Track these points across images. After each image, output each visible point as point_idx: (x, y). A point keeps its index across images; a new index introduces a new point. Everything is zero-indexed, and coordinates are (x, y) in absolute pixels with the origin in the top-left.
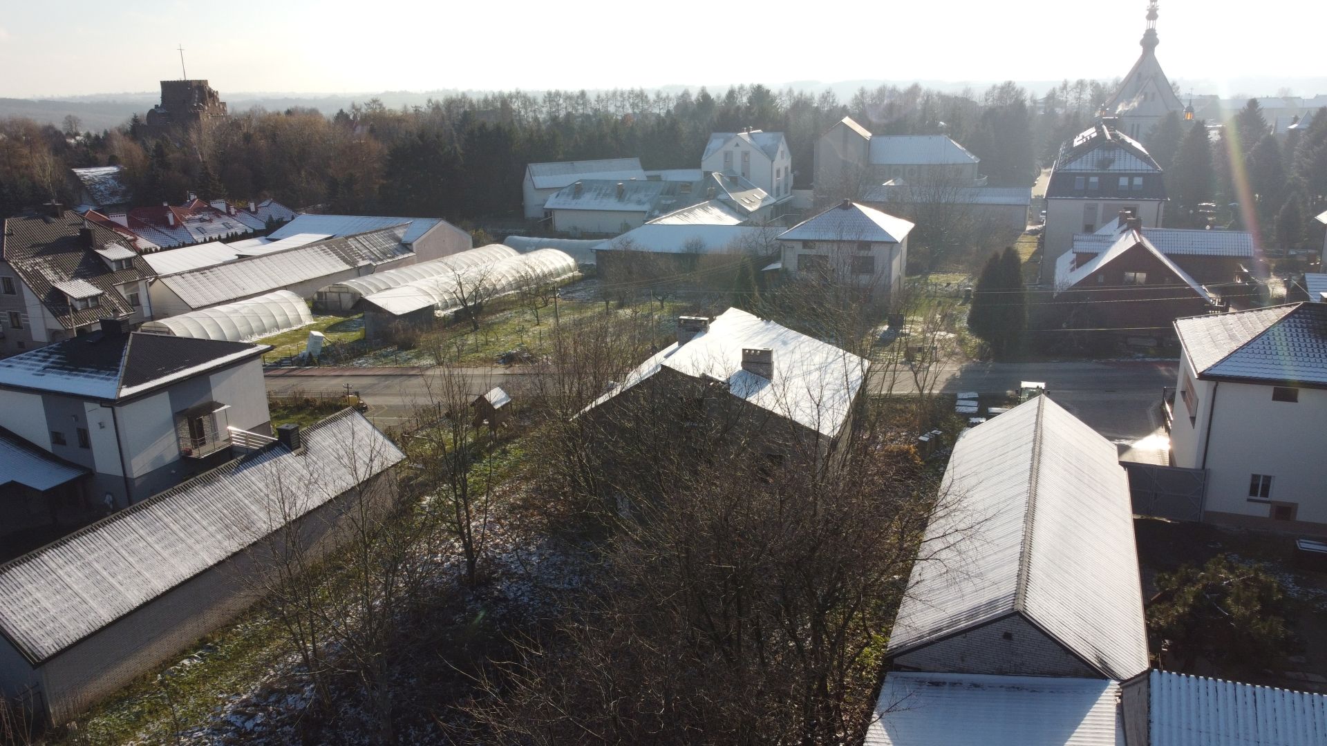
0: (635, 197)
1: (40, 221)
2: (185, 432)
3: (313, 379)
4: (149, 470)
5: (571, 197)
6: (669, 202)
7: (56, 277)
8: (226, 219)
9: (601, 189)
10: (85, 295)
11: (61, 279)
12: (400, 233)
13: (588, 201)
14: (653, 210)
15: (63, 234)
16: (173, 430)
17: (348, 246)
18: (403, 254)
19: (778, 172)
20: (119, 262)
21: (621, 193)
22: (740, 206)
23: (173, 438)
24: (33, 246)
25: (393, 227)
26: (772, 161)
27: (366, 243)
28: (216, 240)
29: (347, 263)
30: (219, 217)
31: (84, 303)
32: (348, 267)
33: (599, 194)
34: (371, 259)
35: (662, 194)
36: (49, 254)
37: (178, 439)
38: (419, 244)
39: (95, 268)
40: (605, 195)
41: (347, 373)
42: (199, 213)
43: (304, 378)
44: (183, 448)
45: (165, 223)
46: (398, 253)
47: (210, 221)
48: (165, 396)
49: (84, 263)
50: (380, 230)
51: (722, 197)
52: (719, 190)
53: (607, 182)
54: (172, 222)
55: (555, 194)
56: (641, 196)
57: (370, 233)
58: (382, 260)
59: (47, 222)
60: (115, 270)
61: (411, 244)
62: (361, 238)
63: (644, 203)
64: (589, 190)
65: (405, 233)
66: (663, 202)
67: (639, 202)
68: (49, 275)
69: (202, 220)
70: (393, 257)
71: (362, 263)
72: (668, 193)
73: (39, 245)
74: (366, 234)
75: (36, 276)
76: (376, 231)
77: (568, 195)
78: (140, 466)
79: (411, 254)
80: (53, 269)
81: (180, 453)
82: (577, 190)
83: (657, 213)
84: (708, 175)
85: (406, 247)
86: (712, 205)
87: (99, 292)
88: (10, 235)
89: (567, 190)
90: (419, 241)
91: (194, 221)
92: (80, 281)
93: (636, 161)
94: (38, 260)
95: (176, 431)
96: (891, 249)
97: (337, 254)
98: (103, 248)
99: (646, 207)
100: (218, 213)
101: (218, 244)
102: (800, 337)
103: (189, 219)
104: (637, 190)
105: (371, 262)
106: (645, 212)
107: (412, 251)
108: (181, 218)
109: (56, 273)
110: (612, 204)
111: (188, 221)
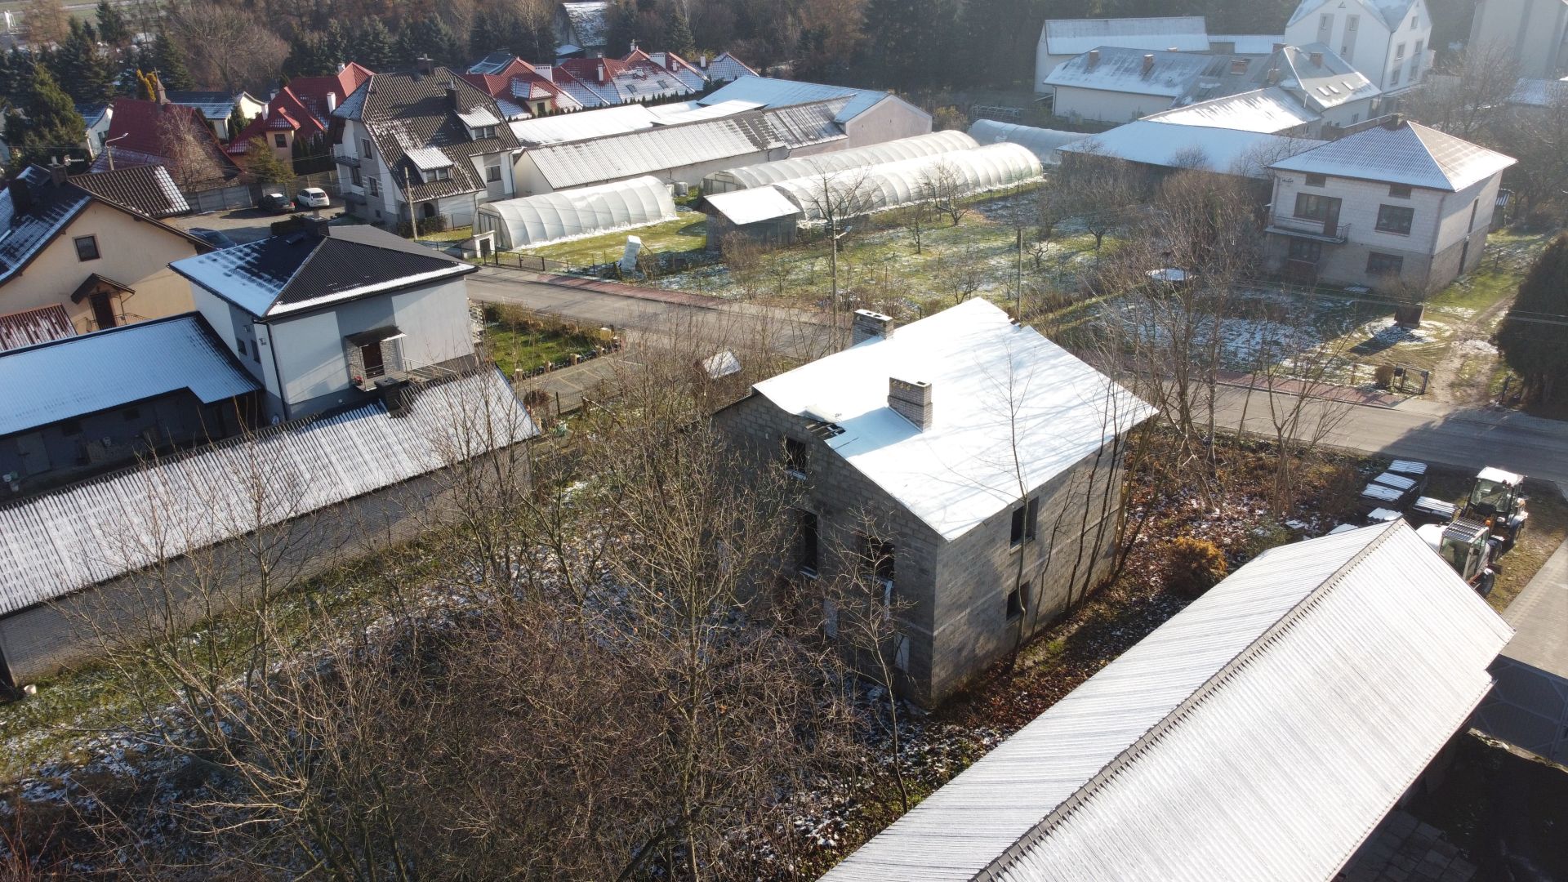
0: (1165, 76)
1: (408, 79)
2: (357, 356)
3: (601, 296)
4: (308, 397)
5: (1082, 70)
6: (1210, 86)
7: (410, 143)
8: (662, 76)
9: (1124, 61)
10: (433, 165)
11: (415, 146)
12: (835, 109)
13: (1103, 78)
14: (1185, 96)
15: (429, 95)
16: (342, 355)
17: (763, 122)
18: (831, 136)
19: (1401, 48)
20: (479, 129)
21: (1147, 68)
22: (1310, 98)
23: (341, 364)
24: (395, 107)
25: (829, 101)
26: (1392, 32)
27: (787, 120)
28: (639, 102)
29: (754, 142)
30: (655, 73)
31: (431, 175)
32: (755, 149)
33: (1118, 69)
34: (787, 140)
35: (1203, 73)
36: (408, 117)
37: (348, 366)
38: (857, 124)
39: (454, 136)
40: (1127, 70)
41: (640, 295)
42: (634, 68)
43: (593, 294)
44: (355, 376)
45: (593, 78)
46: (824, 134)
47: (645, 77)
48: (332, 316)
49: (444, 129)
50: (810, 104)
51: (1287, 84)
52: (1287, 73)
53: (1134, 51)
54: (601, 78)
55: (1063, 64)
56: (1174, 75)
57: (797, 106)
58: (799, 142)
59: (415, 79)
60: (474, 138)
61: (843, 124)
62: (782, 113)
63: (1175, 85)
64: (1108, 62)
65: (843, 108)
66: (1202, 85)
67: (1170, 84)
68: (404, 140)
69: (635, 77)
70: (816, 139)
71: (774, 145)
72: (1211, 74)
73: (401, 106)
74: (790, 107)
75: (390, 141)
76: (805, 105)
77: (1079, 67)
78: (297, 392)
79: (842, 137)
80: (409, 133)
81: (350, 381)
82: (1093, 61)
83: (1189, 99)
84: (1278, 48)
85: (837, 126)
86: (1266, 96)
87: (449, 163)
88: (373, 92)
89: (1078, 60)
90: (854, 120)
91: (625, 76)
92: (435, 149)
93: (1199, 22)
94: (396, 123)
95: (346, 356)
96: (1443, 200)
97: (746, 132)
98: (467, 112)
99: (1176, 92)
100: (655, 68)
101: (639, 107)
102: (1059, 355)
103: (621, 75)
104: (1170, 67)
105: (786, 144)
106: (1173, 98)
107: (843, 132)
108: (613, 72)
109: (411, 139)
110: (1133, 83)
111: (619, 77)
